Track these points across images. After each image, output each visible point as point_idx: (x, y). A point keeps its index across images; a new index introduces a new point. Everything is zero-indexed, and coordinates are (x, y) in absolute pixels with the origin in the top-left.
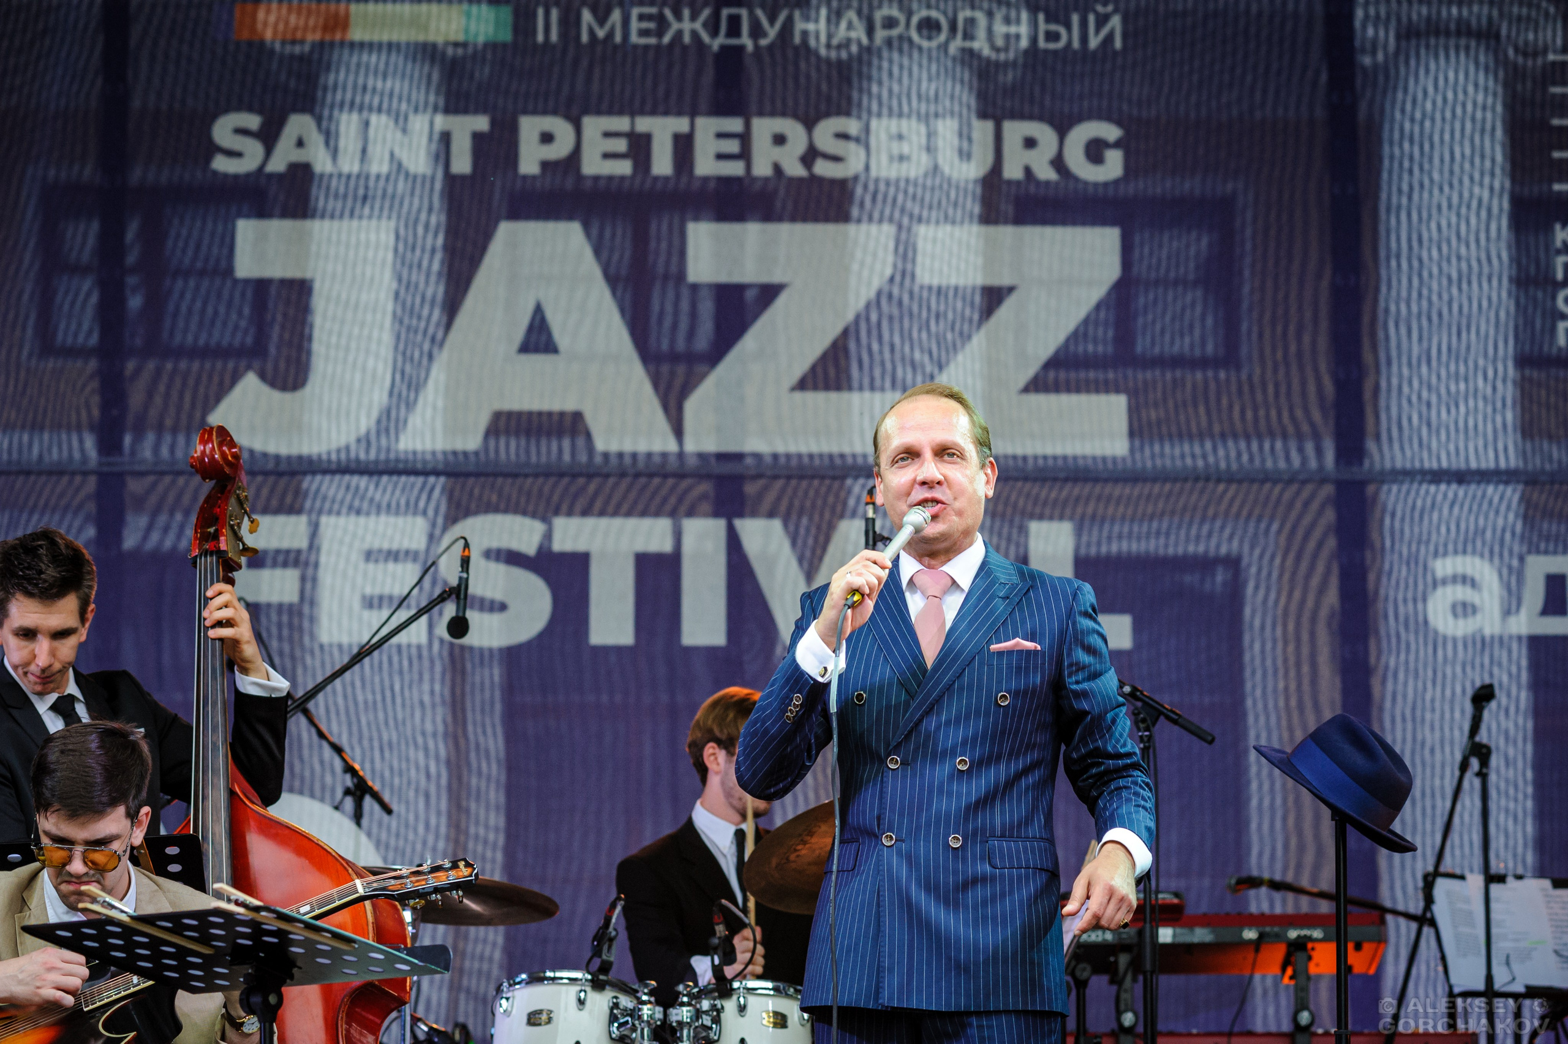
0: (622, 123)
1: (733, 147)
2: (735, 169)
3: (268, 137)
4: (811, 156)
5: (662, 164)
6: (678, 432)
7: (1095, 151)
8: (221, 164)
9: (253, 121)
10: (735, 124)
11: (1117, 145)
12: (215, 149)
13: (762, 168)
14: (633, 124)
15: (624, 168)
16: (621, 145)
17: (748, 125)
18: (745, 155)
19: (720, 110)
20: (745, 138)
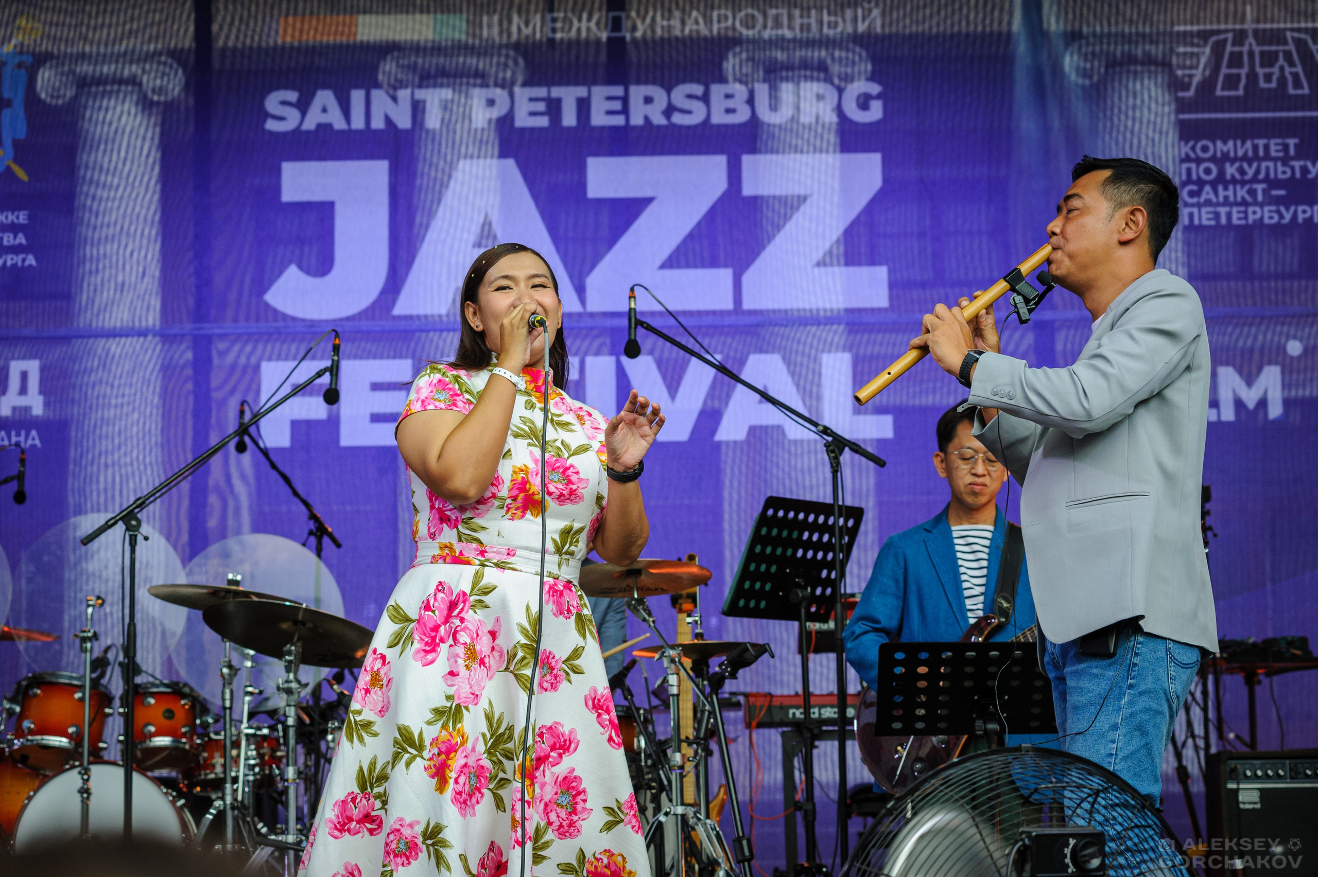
0: (542, 92)
1: (617, 106)
2: (619, 120)
3: (303, 106)
4: (670, 110)
5: (569, 119)
6: (583, 300)
7: (864, 103)
8: (271, 125)
9: (292, 96)
10: (618, 91)
11: (878, 97)
12: (267, 115)
13: (637, 120)
14: (549, 92)
15: (543, 122)
16: (541, 107)
17: (627, 91)
18: (625, 111)
19: (611, 81)
20: (625, 100)
